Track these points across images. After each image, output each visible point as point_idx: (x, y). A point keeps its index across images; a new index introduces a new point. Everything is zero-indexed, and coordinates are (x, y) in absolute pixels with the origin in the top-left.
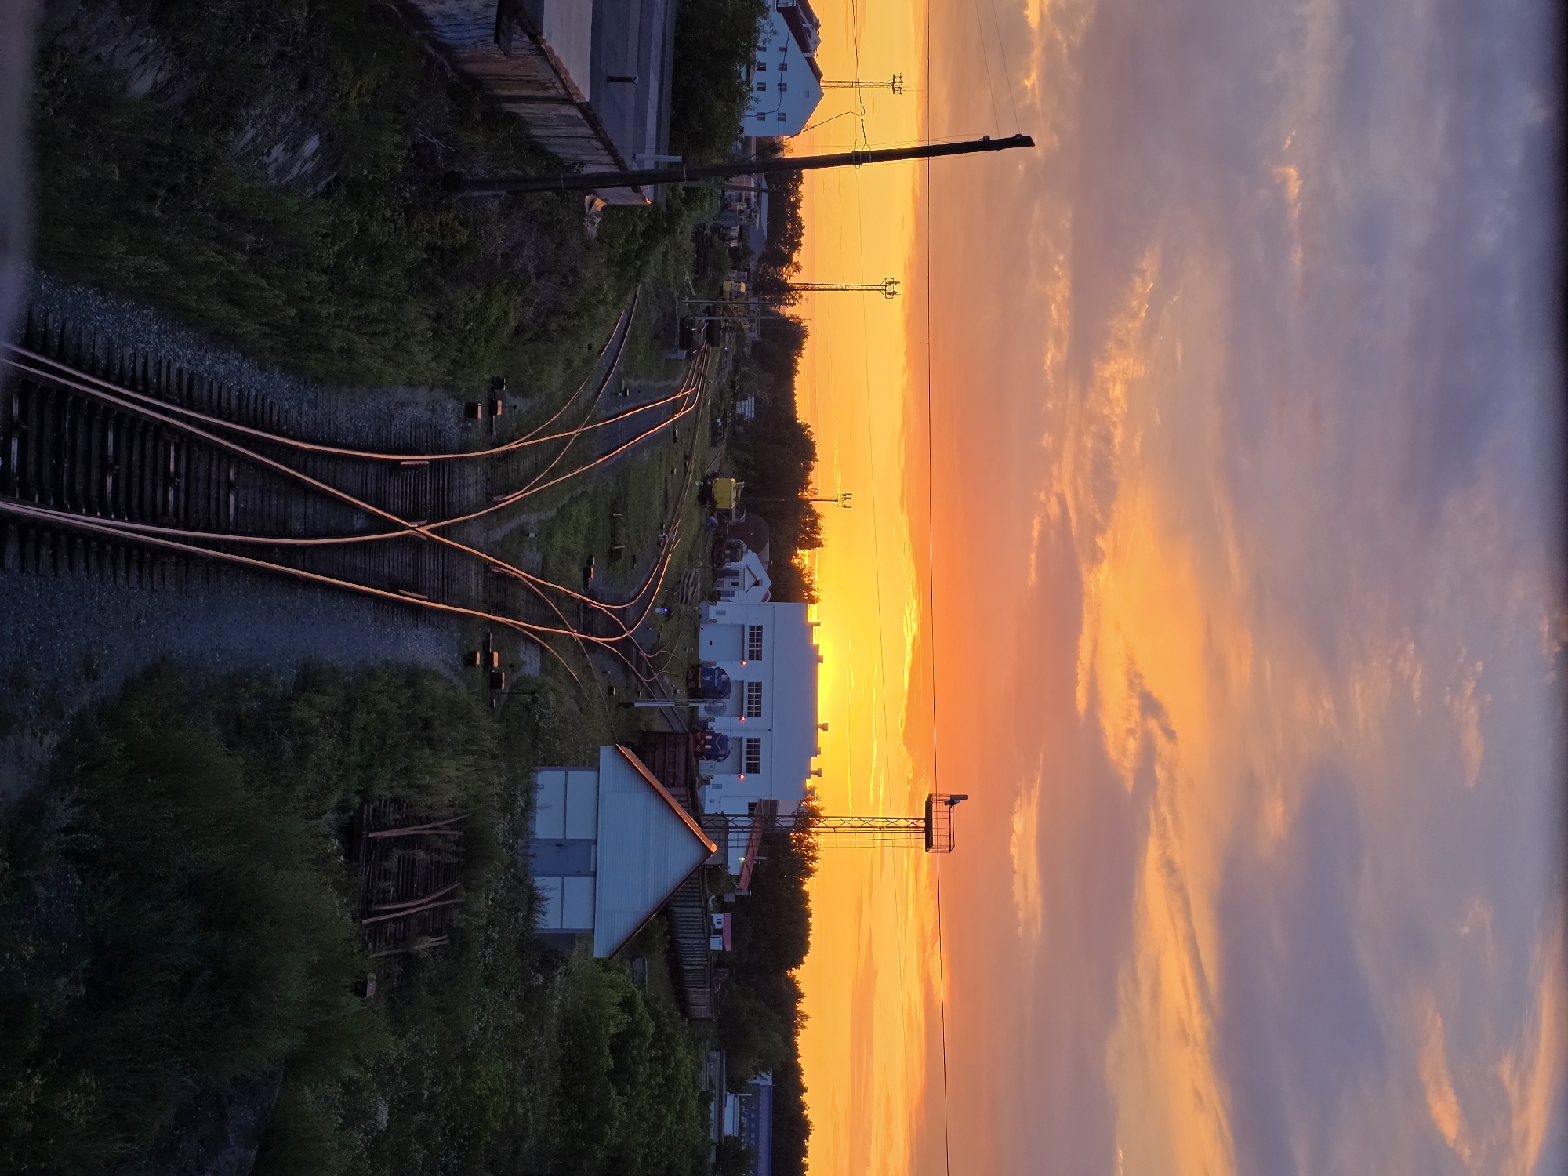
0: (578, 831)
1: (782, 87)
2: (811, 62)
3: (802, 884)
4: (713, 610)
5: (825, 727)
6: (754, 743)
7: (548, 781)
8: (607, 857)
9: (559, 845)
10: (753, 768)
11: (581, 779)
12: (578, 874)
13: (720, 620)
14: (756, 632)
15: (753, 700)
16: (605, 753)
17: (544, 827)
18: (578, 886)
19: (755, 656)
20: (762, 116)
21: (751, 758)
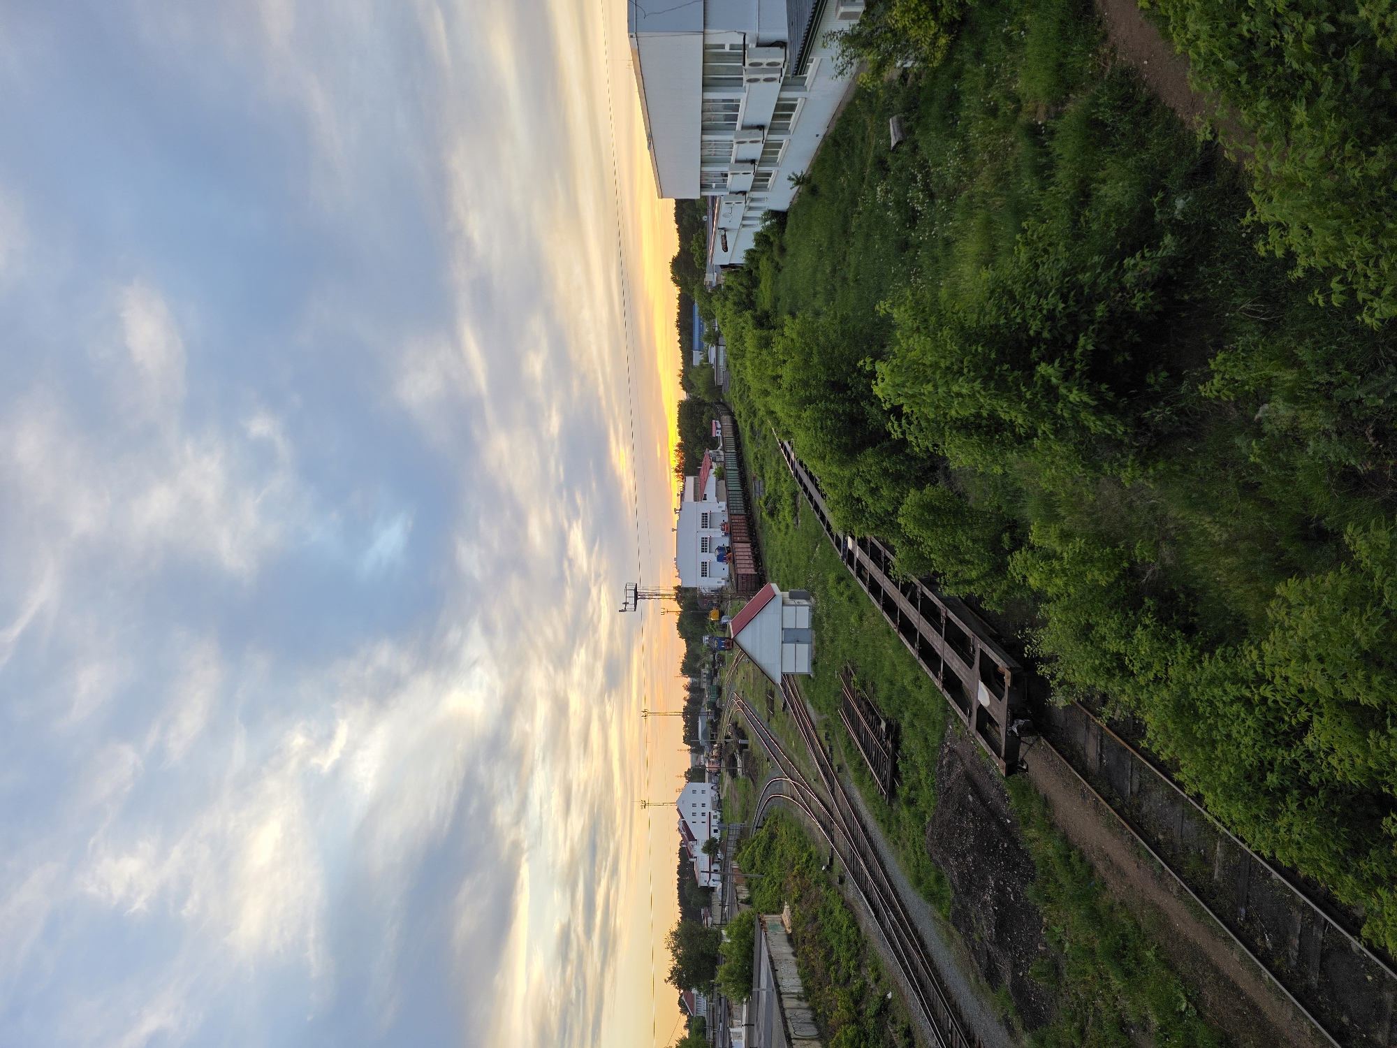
0: (789, 647)
1: (694, 805)
2: (682, 817)
3: (682, 439)
4: (723, 583)
5: (673, 530)
6: (704, 526)
7: (804, 667)
8: (778, 636)
9: (798, 641)
10: (705, 515)
11: (789, 669)
12: (789, 629)
13: (720, 579)
14: (704, 575)
15: (705, 545)
16: (779, 681)
17: (804, 650)
18: (789, 624)
19: (704, 564)
20: (703, 792)
21: (706, 520)
